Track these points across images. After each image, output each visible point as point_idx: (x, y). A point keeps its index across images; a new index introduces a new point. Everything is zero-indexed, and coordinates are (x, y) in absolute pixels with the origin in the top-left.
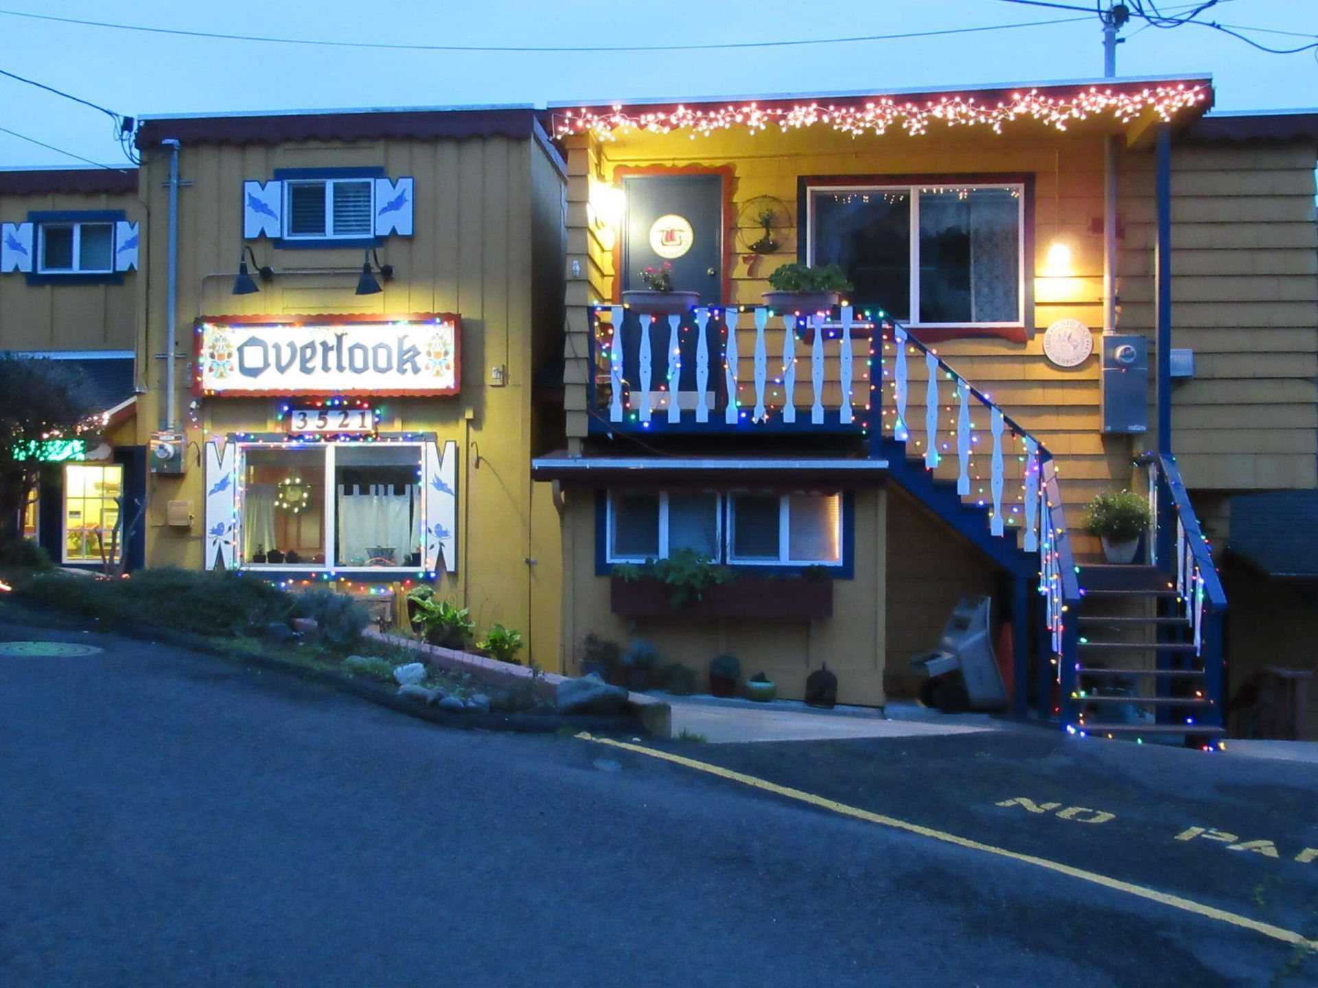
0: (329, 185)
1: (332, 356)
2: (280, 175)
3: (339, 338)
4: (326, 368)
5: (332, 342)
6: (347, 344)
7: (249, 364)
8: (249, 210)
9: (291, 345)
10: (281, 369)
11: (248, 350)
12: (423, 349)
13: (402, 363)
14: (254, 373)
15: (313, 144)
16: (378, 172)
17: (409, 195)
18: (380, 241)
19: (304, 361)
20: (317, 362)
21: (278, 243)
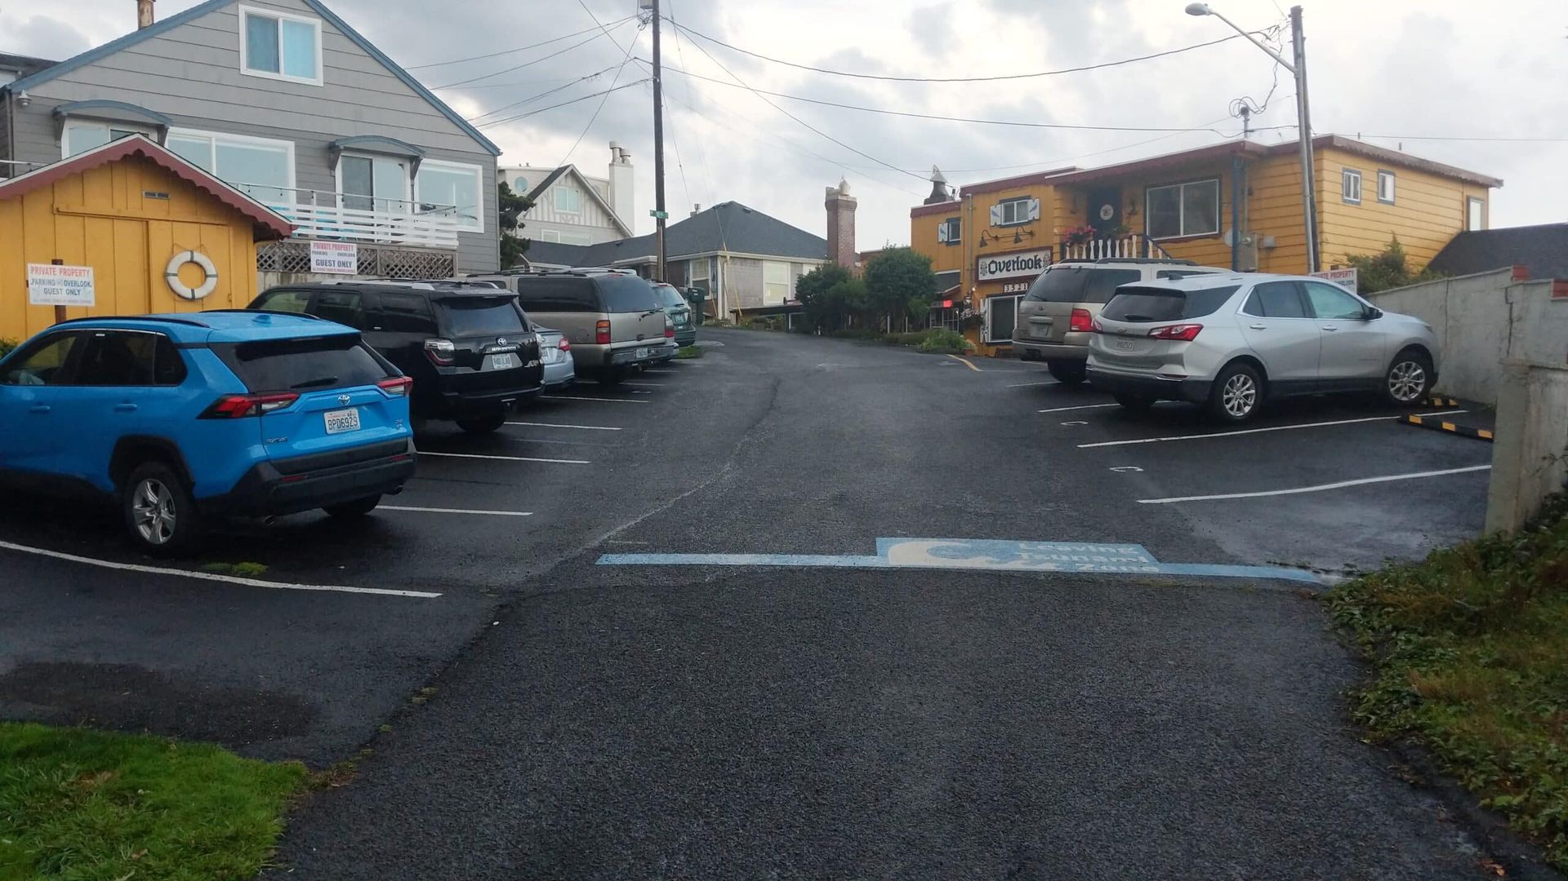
0: (1015, 203)
1: (1016, 265)
2: (1001, 202)
3: (1018, 258)
4: (1014, 269)
5: (1015, 260)
6: (1020, 259)
7: (992, 270)
8: (992, 216)
9: (1004, 262)
10: (1001, 271)
11: (992, 265)
12: (1042, 259)
13: (1036, 264)
14: (993, 273)
15: (1010, 190)
16: (1029, 197)
17: (1038, 205)
18: (1029, 222)
19: (1007, 267)
20: (1011, 267)
21: (1001, 226)
